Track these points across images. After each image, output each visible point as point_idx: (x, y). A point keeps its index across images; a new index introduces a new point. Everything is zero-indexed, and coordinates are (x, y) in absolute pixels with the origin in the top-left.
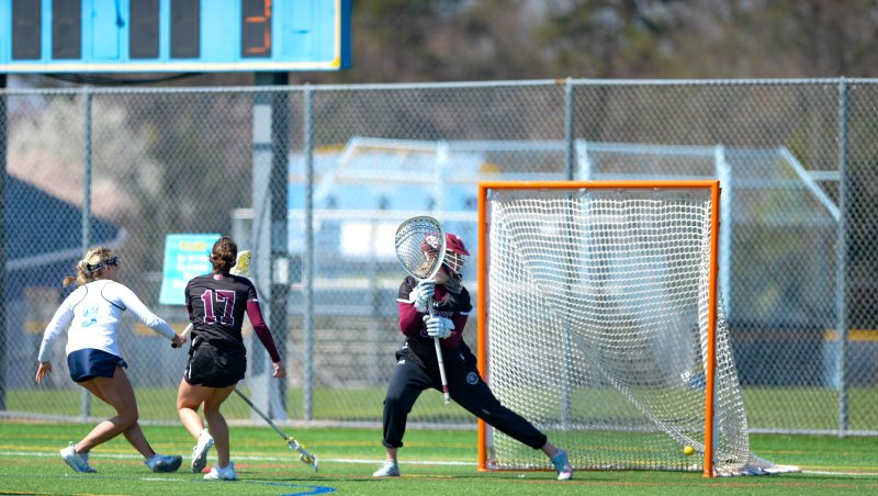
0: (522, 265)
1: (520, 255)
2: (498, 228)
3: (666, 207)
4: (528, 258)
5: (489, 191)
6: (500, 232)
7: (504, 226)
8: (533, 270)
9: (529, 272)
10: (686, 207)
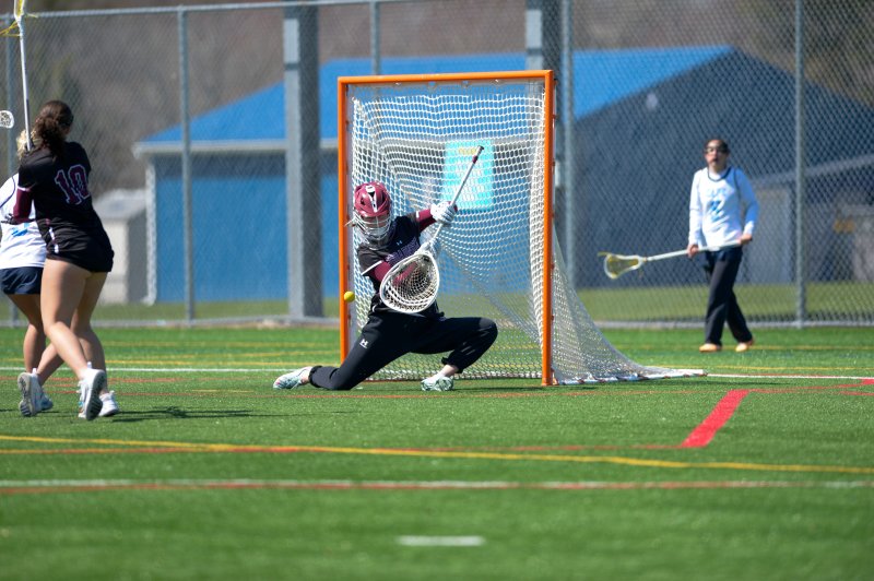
0: (385, 165)
1: (383, 154)
2: (359, 126)
3: (507, 100)
4: (390, 157)
5: (349, 86)
6: (361, 130)
7: (366, 123)
8: (396, 170)
9: (392, 171)
10: (520, 98)
